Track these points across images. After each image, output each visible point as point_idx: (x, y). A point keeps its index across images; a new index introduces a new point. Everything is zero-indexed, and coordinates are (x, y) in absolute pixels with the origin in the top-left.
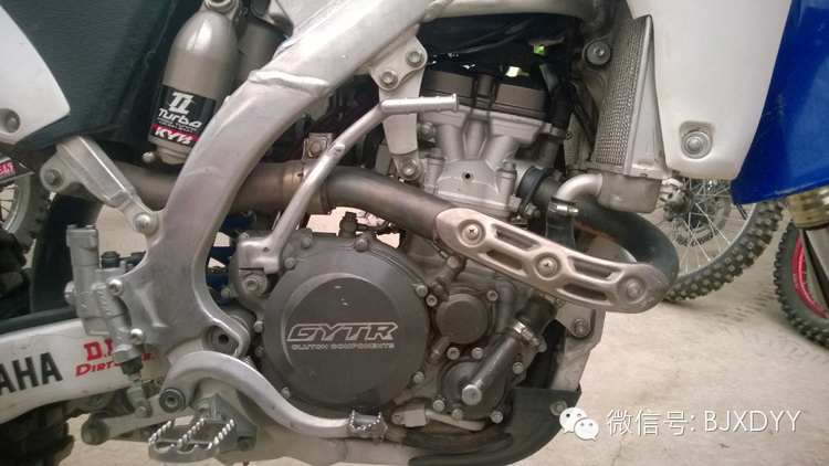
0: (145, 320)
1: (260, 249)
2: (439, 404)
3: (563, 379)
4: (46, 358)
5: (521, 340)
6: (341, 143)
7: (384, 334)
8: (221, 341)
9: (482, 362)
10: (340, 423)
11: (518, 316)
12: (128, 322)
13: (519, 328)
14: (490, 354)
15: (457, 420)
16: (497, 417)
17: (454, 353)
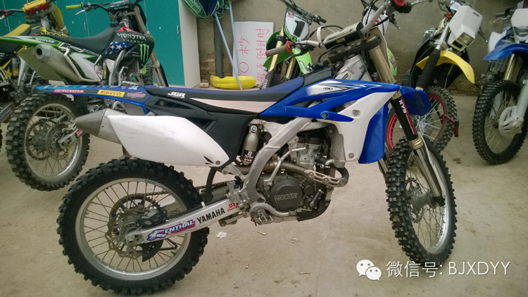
0: (246, 198)
1: (268, 181)
2: (305, 207)
3: (327, 198)
4: (222, 209)
5: (320, 193)
6: (282, 158)
7: (295, 195)
8: (260, 200)
9: (313, 198)
10: (287, 213)
11: (319, 188)
12: (242, 199)
13: (320, 190)
14: (314, 196)
15: (309, 210)
16: (316, 208)
17: (307, 197)
